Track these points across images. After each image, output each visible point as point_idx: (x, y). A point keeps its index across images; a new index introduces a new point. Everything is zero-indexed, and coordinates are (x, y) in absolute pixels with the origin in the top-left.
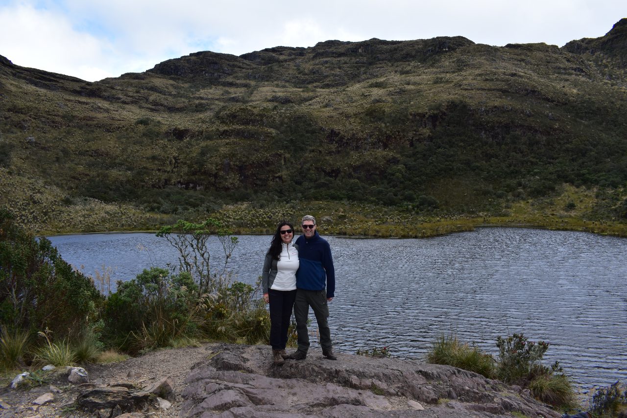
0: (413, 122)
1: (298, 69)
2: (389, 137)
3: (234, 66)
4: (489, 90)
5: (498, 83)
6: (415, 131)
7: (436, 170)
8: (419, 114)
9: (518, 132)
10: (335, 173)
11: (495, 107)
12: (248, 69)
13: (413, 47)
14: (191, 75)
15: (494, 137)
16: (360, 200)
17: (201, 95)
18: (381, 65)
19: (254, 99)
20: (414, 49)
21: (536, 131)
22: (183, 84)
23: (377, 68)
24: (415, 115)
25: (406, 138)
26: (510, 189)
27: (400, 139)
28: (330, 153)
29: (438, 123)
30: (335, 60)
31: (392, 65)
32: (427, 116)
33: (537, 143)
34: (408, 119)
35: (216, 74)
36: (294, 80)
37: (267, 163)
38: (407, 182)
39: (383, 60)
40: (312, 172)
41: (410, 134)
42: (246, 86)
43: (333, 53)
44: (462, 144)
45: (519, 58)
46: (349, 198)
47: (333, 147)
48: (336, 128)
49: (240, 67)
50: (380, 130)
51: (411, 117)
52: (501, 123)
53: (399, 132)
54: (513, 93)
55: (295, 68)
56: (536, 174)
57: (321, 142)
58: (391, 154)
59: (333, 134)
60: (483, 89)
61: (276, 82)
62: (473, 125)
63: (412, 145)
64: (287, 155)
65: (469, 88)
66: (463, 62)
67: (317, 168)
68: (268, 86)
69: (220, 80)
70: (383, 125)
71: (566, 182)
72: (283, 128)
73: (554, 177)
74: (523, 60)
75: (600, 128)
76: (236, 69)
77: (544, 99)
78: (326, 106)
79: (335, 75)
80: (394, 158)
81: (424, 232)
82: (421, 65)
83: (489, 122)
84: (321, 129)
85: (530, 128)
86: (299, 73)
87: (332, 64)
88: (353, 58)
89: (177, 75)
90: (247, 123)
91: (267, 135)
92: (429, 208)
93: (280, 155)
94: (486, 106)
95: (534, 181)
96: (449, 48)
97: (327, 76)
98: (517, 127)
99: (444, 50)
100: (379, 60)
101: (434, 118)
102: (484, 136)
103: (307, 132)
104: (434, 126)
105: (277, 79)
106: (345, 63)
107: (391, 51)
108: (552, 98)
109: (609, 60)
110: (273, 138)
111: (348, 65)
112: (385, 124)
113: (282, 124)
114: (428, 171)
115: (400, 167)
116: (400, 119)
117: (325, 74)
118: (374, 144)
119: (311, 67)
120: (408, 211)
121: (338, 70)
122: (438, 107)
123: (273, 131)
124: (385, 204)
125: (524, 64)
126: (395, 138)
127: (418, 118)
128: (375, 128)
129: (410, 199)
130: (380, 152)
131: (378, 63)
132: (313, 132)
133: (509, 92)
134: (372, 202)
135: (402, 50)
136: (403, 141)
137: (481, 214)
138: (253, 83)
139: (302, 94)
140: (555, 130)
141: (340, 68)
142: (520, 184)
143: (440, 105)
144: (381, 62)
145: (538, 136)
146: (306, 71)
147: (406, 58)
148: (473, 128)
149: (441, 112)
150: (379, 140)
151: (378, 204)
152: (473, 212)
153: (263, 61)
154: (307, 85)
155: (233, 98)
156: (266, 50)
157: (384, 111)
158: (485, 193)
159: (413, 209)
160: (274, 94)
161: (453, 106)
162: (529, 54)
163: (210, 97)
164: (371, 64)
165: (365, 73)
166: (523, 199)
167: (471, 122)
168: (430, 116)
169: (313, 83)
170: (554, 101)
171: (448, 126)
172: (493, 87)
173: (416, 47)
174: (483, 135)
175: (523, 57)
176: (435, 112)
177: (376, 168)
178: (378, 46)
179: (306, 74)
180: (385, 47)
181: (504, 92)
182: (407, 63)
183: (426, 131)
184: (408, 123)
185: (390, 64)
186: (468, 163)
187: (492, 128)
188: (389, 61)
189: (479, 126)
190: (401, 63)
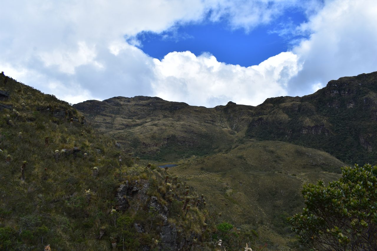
1: (129, 110)
3: (105, 107)
4: (182, 131)
5: (185, 128)
7: (167, 152)
8: (164, 138)
9: (187, 143)
10: (145, 153)
11: (182, 136)
12: (110, 108)
14: (89, 110)
15: (181, 144)
16: (150, 159)
17: (96, 121)
18: (157, 111)
19: (115, 123)
21: (191, 143)
22: (87, 114)
26: (182, 156)
27: (160, 144)
28: (143, 148)
30: (142, 108)
32: (166, 138)
33: (191, 145)
35: (99, 111)
36: (128, 115)
37: (129, 151)
38: (161, 155)
40: (139, 153)
41: (162, 143)
42: (111, 116)
43: (141, 105)
44: (174, 145)
45: (196, 116)
46: (148, 159)
47: (144, 146)
48: (145, 142)
49: (107, 107)
51: (162, 138)
52: (183, 140)
53: (159, 142)
54: (188, 132)
55: (128, 109)
56: (188, 153)
57: (141, 145)
58: (157, 148)
59: (144, 143)
60: (181, 131)
61: (121, 115)
63: (162, 146)
64: (133, 149)
65: (178, 130)
67: (140, 152)
68: (119, 117)
69: (100, 113)
72: (131, 142)
73: (192, 153)
74: (197, 117)
75: (207, 141)
76: (106, 108)
77: (195, 133)
78: (141, 134)
79: (142, 114)
82: (170, 114)
83: (180, 140)
84: (141, 142)
85: (189, 142)
86: (130, 112)
87: (141, 109)
88: (148, 108)
89: (84, 110)
90: (122, 140)
91: (128, 143)
93: (132, 149)
94: (180, 136)
95: (186, 155)
96: (179, 108)
97: (139, 114)
98: (186, 141)
99: (177, 109)
100: (157, 109)
101: (168, 139)
103: (138, 142)
104: (168, 140)
105: (122, 114)
106: (146, 109)
107: (161, 106)
108: (197, 133)
109: (224, 115)
110: (130, 144)
111: (147, 110)
112: (156, 140)
113: (131, 140)
114: (165, 152)
115: (159, 152)
116: (160, 139)
117: (139, 113)
118: (153, 146)
119: (134, 110)
120: (160, 162)
121: (143, 112)
123: (129, 142)
125: (197, 118)
126: (158, 144)
128: (154, 141)
129: (161, 159)
130: (155, 148)
132: (139, 143)
134: (152, 160)
138: (113, 115)
139: (132, 122)
140: (195, 142)
141: (144, 111)
142: (184, 155)
143: (169, 135)
146: (132, 112)
147: (166, 109)
149: (170, 137)
150: (155, 145)
153: (115, 104)
154: (132, 117)
155: (108, 122)
156: (115, 98)
157: (156, 136)
158: (176, 158)
160: (122, 122)
161: (172, 135)
163: (99, 121)
164: (154, 110)
165: (152, 114)
166: (183, 159)
167: (176, 140)
169: (134, 116)
171: (171, 141)
172: (183, 130)
174: (179, 143)
176: (168, 137)
177: (154, 152)
178: (157, 104)
179: (131, 113)
181: (186, 132)
182: (166, 111)
183: (166, 142)
184: (162, 140)
185: (160, 111)
186: (174, 150)
187: (181, 142)
188: (160, 109)
189: (178, 141)
190: (164, 111)
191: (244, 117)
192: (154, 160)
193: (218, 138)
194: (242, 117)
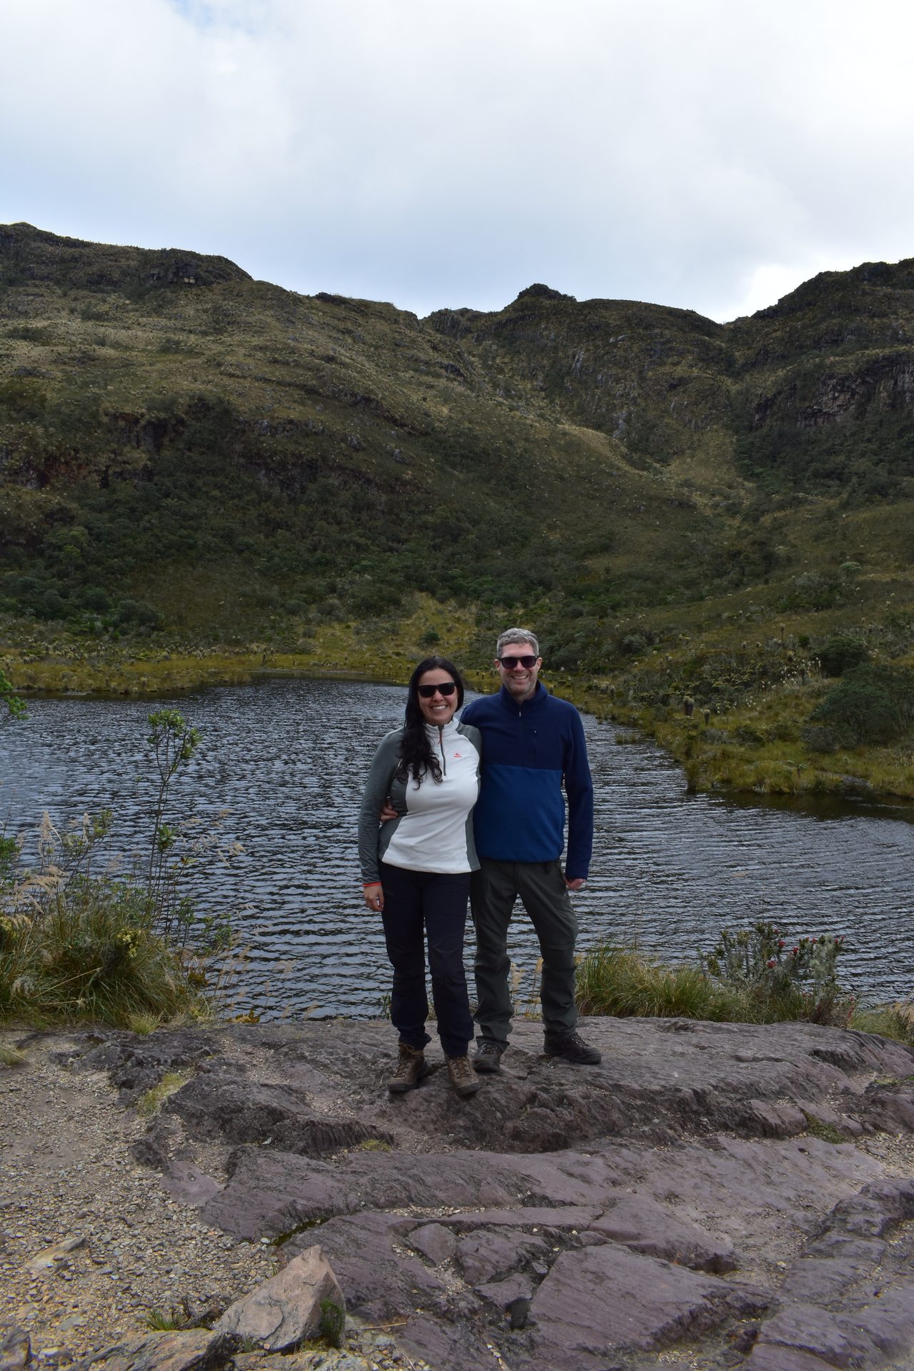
0: (110, 431)
2: (52, 460)
4: (279, 383)
5: (300, 371)
6: (114, 452)
7: (160, 546)
8: (124, 416)
9: (334, 480)
11: (291, 422)
13: (116, 261)
15: (286, 485)
18: (36, 290)
20: (118, 267)
21: (368, 481)
23: (28, 295)
24: (115, 417)
25: (92, 467)
26: (314, 597)
27: (80, 466)
29: (166, 441)
31: (65, 295)
32: (143, 422)
33: (370, 506)
34: (100, 424)
38: (92, 568)
39: (42, 279)
41: (103, 459)
44: (216, 493)
45: (342, 326)
50: (32, 442)
51: (105, 419)
52: (300, 456)
53: (76, 451)
54: (328, 397)
56: (365, 569)
58: (56, 500)
60: (266, 381)
62: (243, 455)
63: (105, 483)
65: (238, 373)
66: (226, 316)
70: (40, 430)
71: (421, 590)
73: (399, 578)
74: (349, 332)
75: (486, 491)
77: (386, 418)
80: (62, 509)
81: (144, 683)
82: (130, 307)
83: (275, 453)
85: (357, 475)
92: (142, 629)
94: (272, 418)
95: (361, 583)
96: (196, 279)
98: (331, 469)
99: (186, 280)
100: (33, 277)
101: (159, 430)
102: (264, 481)
104: (158, 446)
107: (63, 261)
108: (402, 417)
109: (506, 360)
112: (45, 427)
114: (140, 547)
115: (77, 531)
116: (79, 420)
118: (15, 473)
120: (93, 633)
122: (168, 406)
124: (39, 615)
125: (350, 341)
126: (67, 463)
127: (122, 423)
128: (21, 435)
129: (99, 606)
130: (29, 494)
131: (29, 282)
133: (320, 394)
134: (7, 608)
135: (90, 264)
136: (84, 472)
137: (254, 646)
140: (405, 483)
142: (333, 589)
143: (174, 402)
144: (37, 282)
145: (373, 494)
147: (98, 283)
148: (242, 460)
149: (175, 416)
150: (29, 466)
151: (23, 615)
152: (237, 643)
157: (43, 399)
158: (264, 603)
159: (106, 629)
161: (201, 406)
162: (360, 320)
164: (12, 283)
166: (340, 620)
167: (238, 447)
168: (149, 423)
170: (406, 426)
171: (190, 450)
172: (288, 379)
173: (123, 262)
174: (262, 479)
175: (349, 325)
176: (162, 415)
177: (20, 531)
178: (33, 245)
180: (50, 249)
181: (311, 392)
182: (99, 295)
183: (139, 456)
184: (98, 433)
185: (59, 291)
186: (228, 536)
187: (283, 465)
188: (58, 283)
189: (255, 459)
190: (85, 293)
191: (680, 371)
192: (20, 614)
193: (562, 478)
194: (667, 369)
